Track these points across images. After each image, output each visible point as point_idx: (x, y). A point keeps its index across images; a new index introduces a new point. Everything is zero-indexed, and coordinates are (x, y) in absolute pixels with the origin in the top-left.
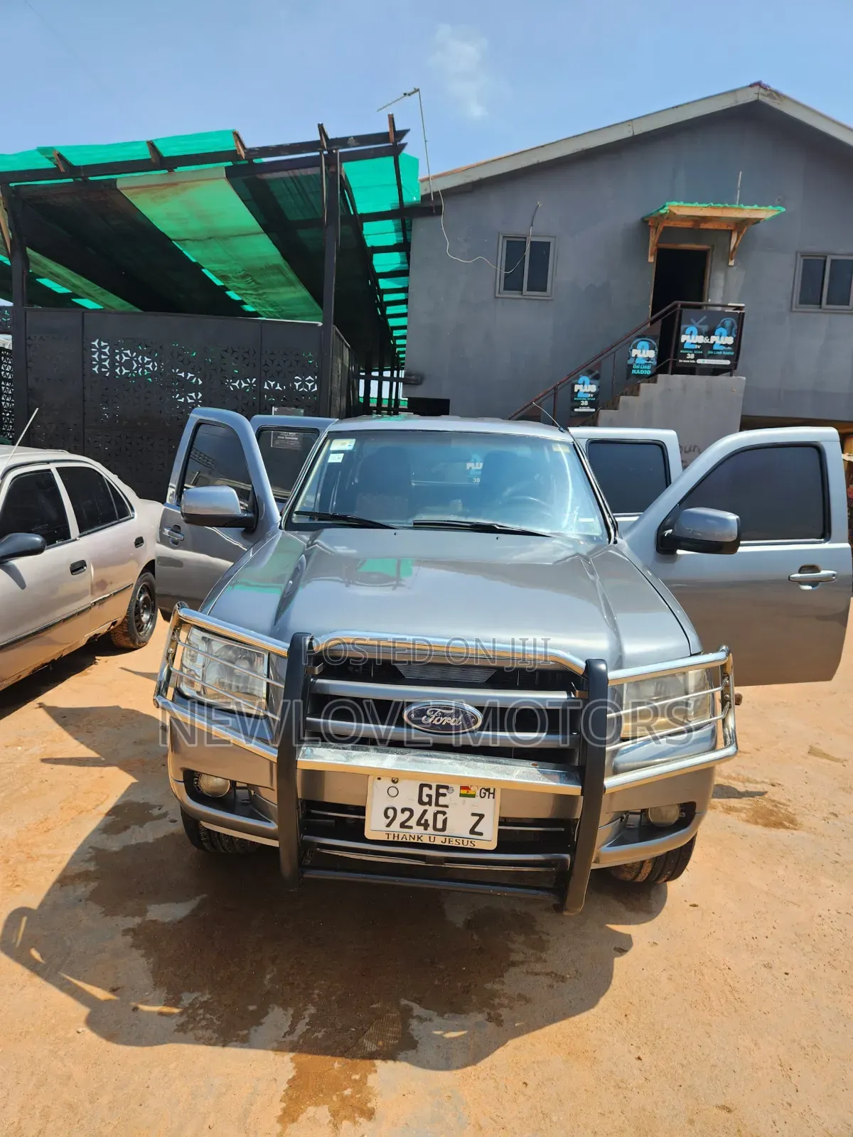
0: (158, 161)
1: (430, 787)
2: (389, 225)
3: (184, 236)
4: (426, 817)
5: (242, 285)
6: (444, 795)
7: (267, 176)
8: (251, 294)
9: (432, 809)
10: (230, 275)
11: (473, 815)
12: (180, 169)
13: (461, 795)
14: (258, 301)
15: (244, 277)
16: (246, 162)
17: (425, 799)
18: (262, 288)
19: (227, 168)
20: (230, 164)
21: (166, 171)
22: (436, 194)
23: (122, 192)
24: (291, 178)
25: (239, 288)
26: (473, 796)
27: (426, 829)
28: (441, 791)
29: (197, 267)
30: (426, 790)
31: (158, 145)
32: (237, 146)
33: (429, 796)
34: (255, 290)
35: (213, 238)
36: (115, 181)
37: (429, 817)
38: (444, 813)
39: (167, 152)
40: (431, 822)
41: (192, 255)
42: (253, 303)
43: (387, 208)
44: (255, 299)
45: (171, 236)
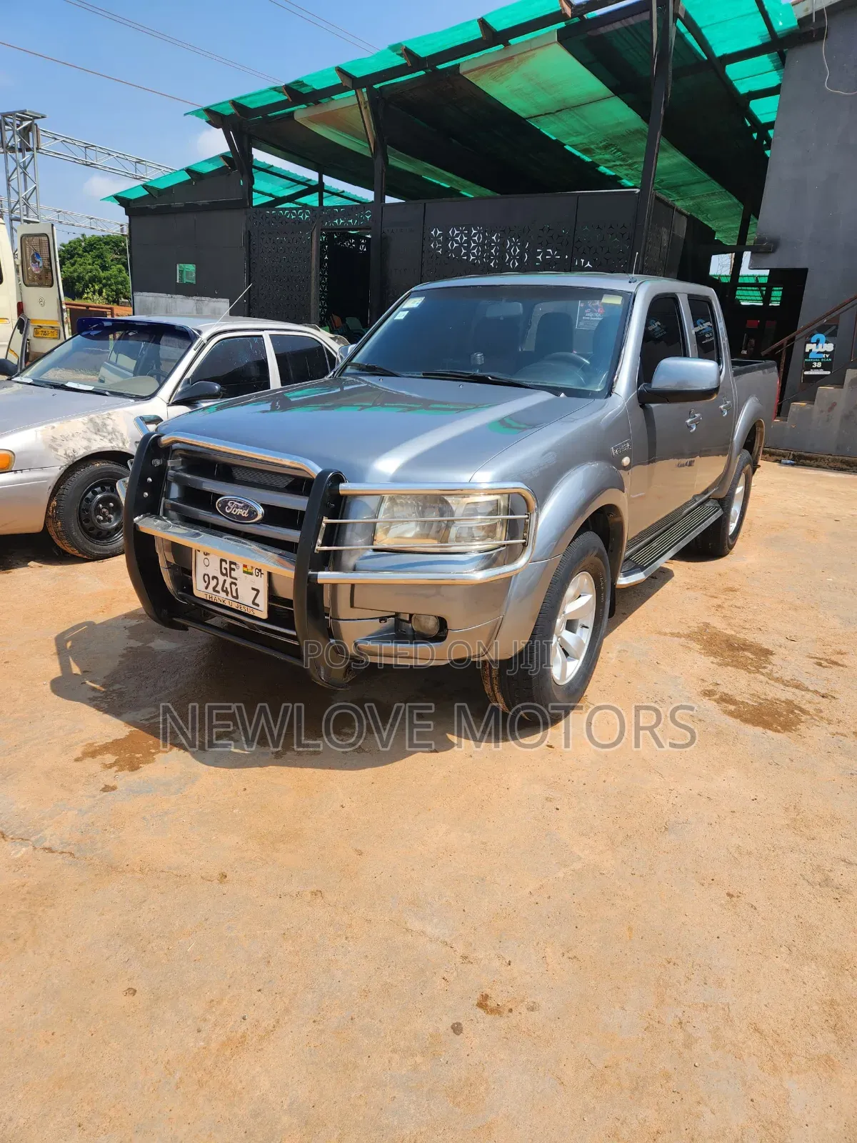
0: (491, 36)
1: (226, 561)
2: (764, 61)
3: (534, 112)
4: (225, 586)
5: (607, 157)
6: (234, 570)
7: (602, 30)
8: (621, 165)
9: (229, 580)
10: (592, 147)
11: (253, 589)
12: (512, 41)
13: (244, 572)
14: (630, 172)
15: (606, 147)
16: (576, 20)
17: (224, 571)
18: (631, 158)
19: (559, 31)
20: (562, 25)
21: (501, 46)
22: (820, 13)
23: (467, 76)
24: (626, 28)
25: (608, 161)
26: (251, 574)
27: (227, 595)
28: (233, 566)
29: (559, 145)
30: (223, 563)
31: (489, 20)
32: (562, 5)
33: (226, 569)
34: (623, 160)
35: (564, 109)
36: (458, 66)
37: (227, 585)
38: (235, 584)
39: (499, 25)
40: (229, 590)
41: (550, 130)
42: (627, 175)
43: (755, 42)
44: (626, 169)
45: (523, 115)
